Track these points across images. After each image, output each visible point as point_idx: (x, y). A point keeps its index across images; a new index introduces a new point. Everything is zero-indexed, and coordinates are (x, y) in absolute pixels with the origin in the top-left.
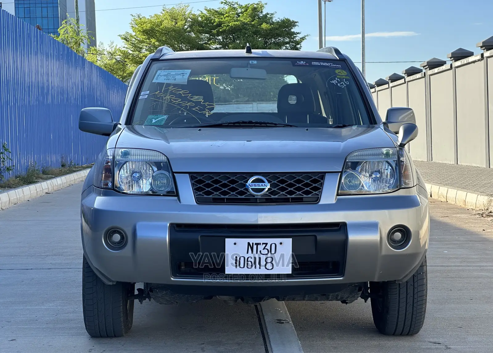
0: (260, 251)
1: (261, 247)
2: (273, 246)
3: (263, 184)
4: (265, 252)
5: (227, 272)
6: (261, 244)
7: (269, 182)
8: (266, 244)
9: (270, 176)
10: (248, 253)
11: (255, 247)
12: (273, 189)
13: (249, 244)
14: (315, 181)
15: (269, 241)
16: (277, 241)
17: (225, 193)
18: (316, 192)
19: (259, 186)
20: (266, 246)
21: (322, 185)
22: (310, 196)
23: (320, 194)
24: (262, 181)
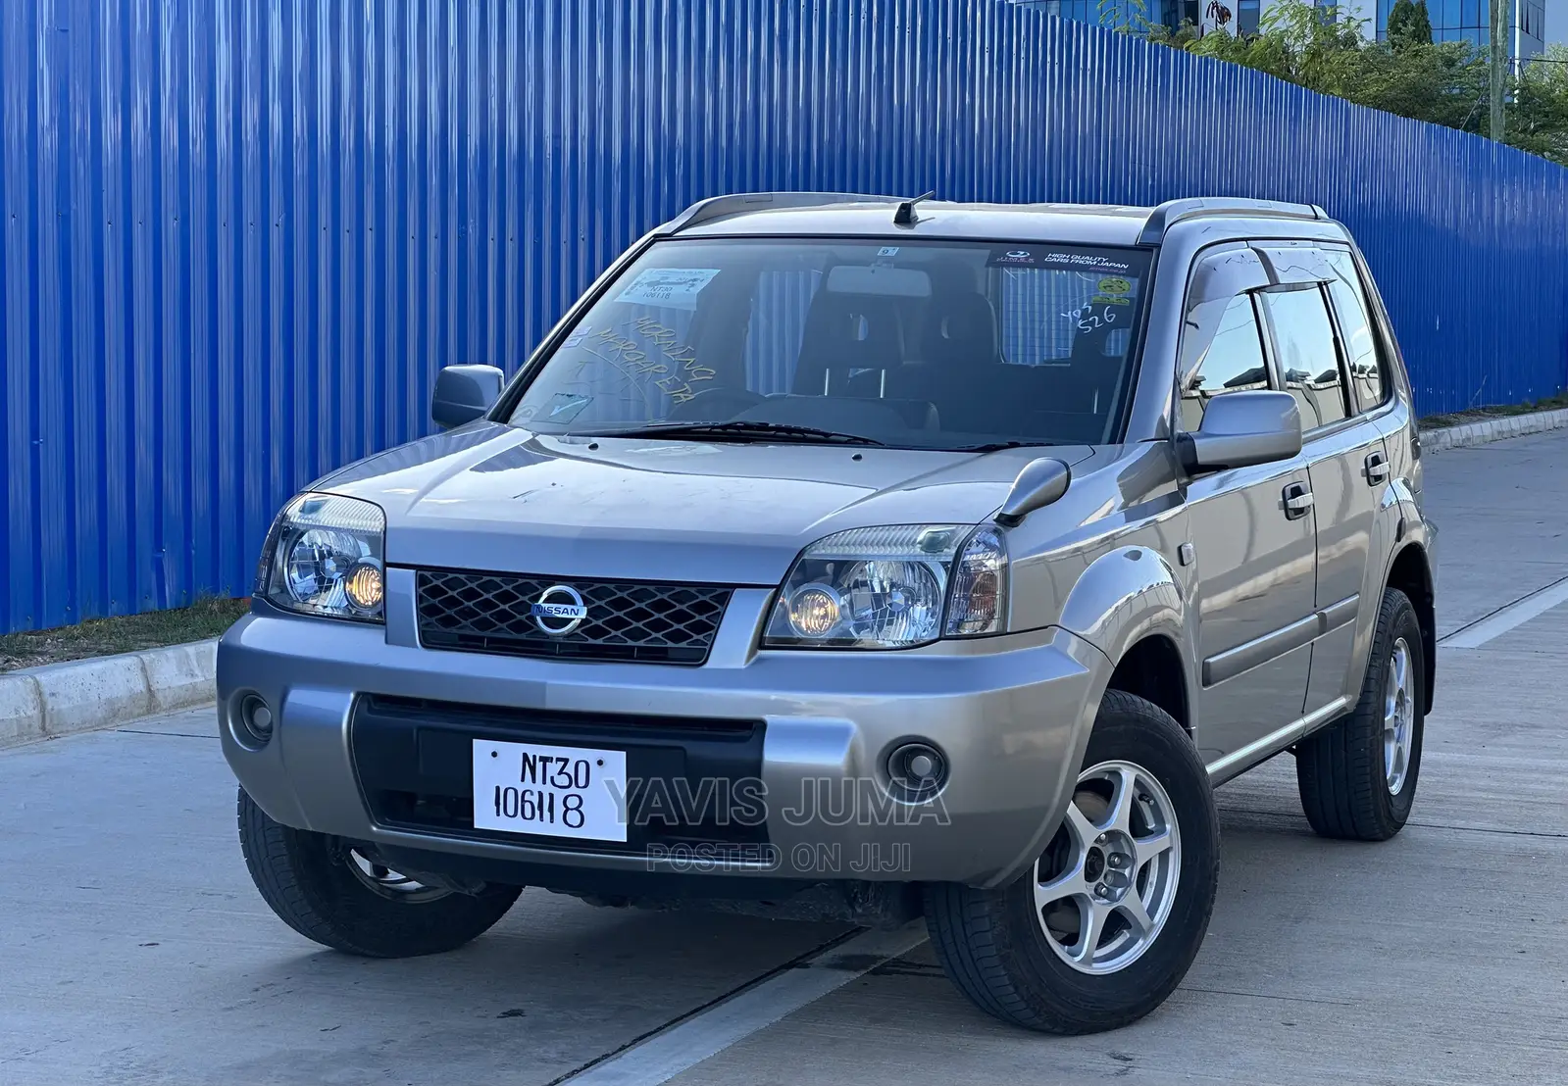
0: (552, 778)
1: (553, 768)
2: (582, 767)
3: (569, 607)
4: (563, 780)
5: (479, 823)
6: (554, 760)
7: (586, 602)
8: (566, 761)
9: (592, 588)
10: (523, 780)
11: (539, 765)
12: (595, 622)
13: (525, 756)
14: (703, 607)
15: (574, 754)
16: (591, 755)
17: (484, 624)
18: (701, 637)
19: (559, 611)
20: (564, 767)
21: (720, 616)
22: (684, 644)
23: (709, 643)
24: (570, 600)
